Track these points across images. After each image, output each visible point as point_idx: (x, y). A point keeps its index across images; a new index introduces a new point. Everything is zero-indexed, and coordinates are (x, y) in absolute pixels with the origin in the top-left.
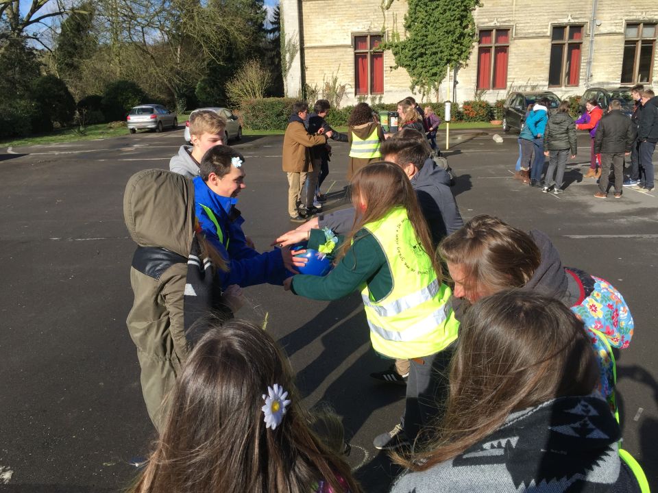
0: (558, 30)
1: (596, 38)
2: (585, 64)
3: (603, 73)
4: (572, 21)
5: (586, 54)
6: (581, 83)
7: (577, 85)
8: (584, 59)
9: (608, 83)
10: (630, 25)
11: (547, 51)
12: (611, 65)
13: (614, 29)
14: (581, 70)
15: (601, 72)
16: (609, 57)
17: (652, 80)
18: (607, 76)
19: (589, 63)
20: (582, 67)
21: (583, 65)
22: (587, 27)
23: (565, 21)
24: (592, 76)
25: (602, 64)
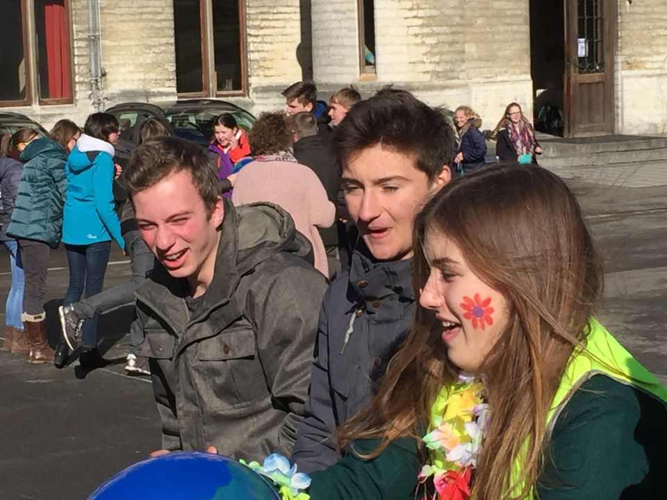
2: (83, 44)
3: (132, 68)
5: (83, 18)
7: (71, 100)
8: (78, 30)
9: (147, 94)
12: (149, 47)
14: (76, 60)
15: (124, 65)
16: (141, 25)
17: (249, 85)
18: (142, 76)
19: (93, 41)
20: (76, 52)
21: (79, 47)
24: (104, 75)
25: (124, 43)
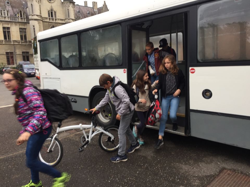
0: (7, 53)
1: (17, 55)
4: (10, 51)
6: (15, 64)
8: (14, 59)
10: (23, 52)
11: (6, 57)
13: (19, 53)
19: (16, 60)
21: (14, 61)
22: (14, 53)
23: (8, 51)
24: (17, 63)
